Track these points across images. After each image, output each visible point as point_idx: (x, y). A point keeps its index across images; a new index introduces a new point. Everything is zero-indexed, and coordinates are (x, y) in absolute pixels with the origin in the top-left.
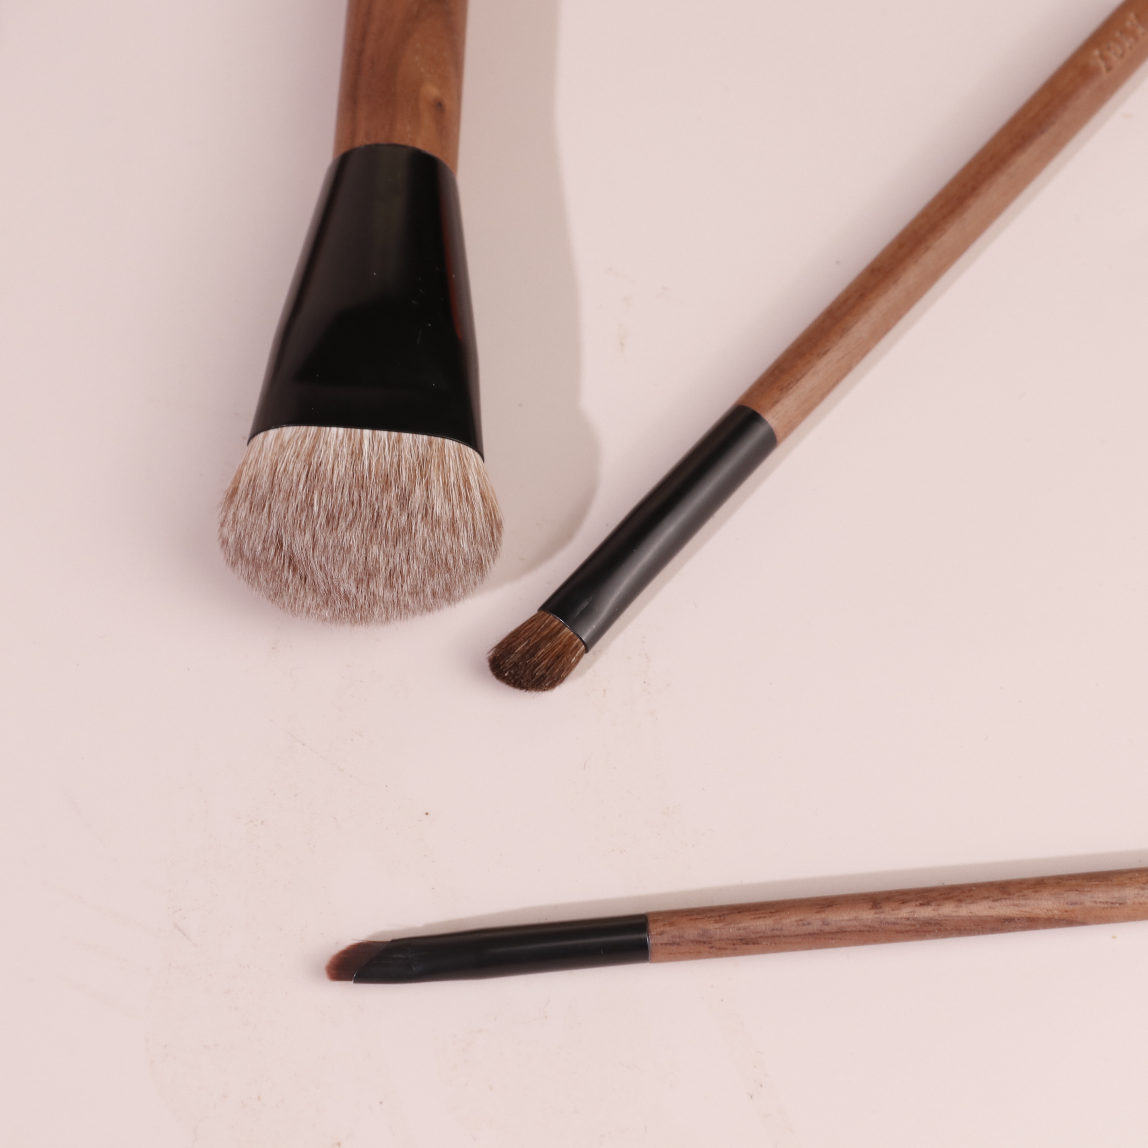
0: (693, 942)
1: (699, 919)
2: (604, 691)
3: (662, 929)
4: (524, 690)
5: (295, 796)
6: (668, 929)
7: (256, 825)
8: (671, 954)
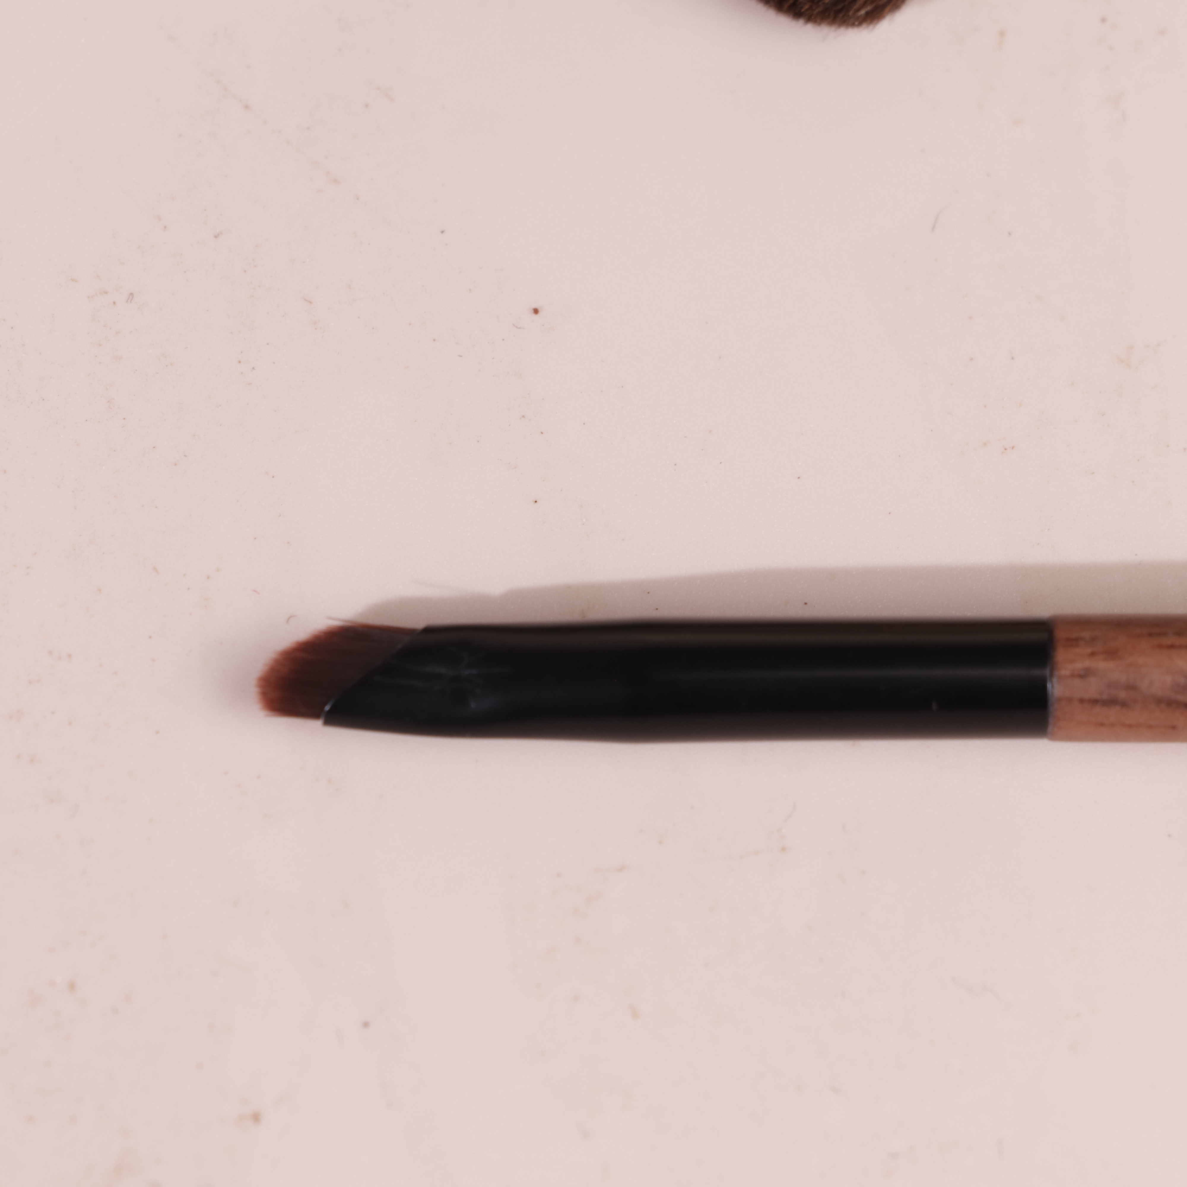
0: (1159, 701)
1: (1180, 647)
2: (1002, 34)
3: (1087, 663)
4: (801, 21)
5: (216, 237)
6: (1101, 664)
7: (114, 303)
8: (1102, 725)
